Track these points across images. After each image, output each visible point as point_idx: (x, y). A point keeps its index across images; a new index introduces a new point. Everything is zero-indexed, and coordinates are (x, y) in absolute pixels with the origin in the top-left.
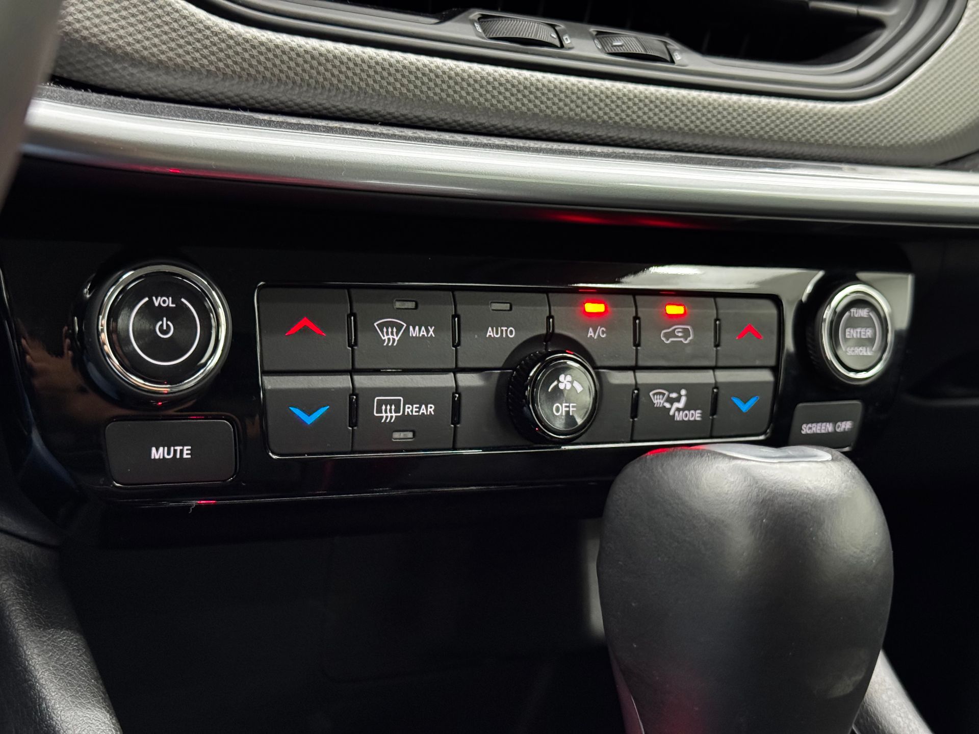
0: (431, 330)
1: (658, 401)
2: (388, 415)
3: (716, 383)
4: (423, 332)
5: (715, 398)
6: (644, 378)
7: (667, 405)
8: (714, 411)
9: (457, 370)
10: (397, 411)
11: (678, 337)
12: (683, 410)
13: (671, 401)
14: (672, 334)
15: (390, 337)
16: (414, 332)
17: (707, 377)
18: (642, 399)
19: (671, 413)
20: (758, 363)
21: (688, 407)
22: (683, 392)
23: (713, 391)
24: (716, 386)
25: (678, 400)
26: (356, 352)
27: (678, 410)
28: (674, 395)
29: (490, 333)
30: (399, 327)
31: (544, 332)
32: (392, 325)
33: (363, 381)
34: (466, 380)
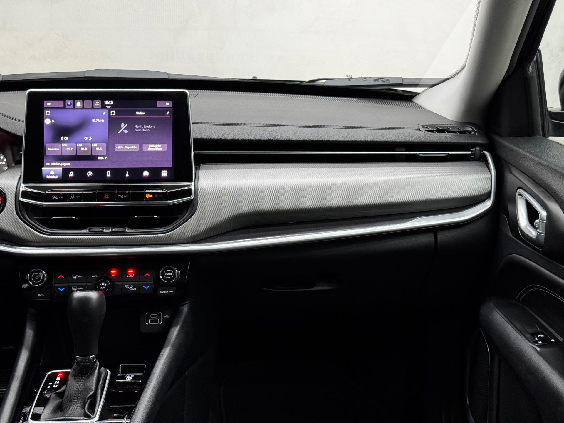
0: (82, 276)
1: (127, 287)
4: (81, 277)
5: (139, 287)
6: (124, 283)
7: (129, 288)
8: (139, 289)
9: (87, 282)
10: (76, 289)
11: (131, 276)
12: (132, 288)
13: (130, 287)
14: (129, 276)
15: (75, 278)
16: (79, 277)
17: (138, 283)
18: (123, 287)
19: (130, 289)
20: (149, 280)
21: (133, 288)
22: (132, 285)
23: (139, 285)
25: (131, 287)
26: (69, 280)
27: (131, 288)
28: (130, 286)
29: (93, 276)
30: (76, 276)
31: (103, 276)
32: (75, 276)
33: (70, 284)
34: (88, 284)
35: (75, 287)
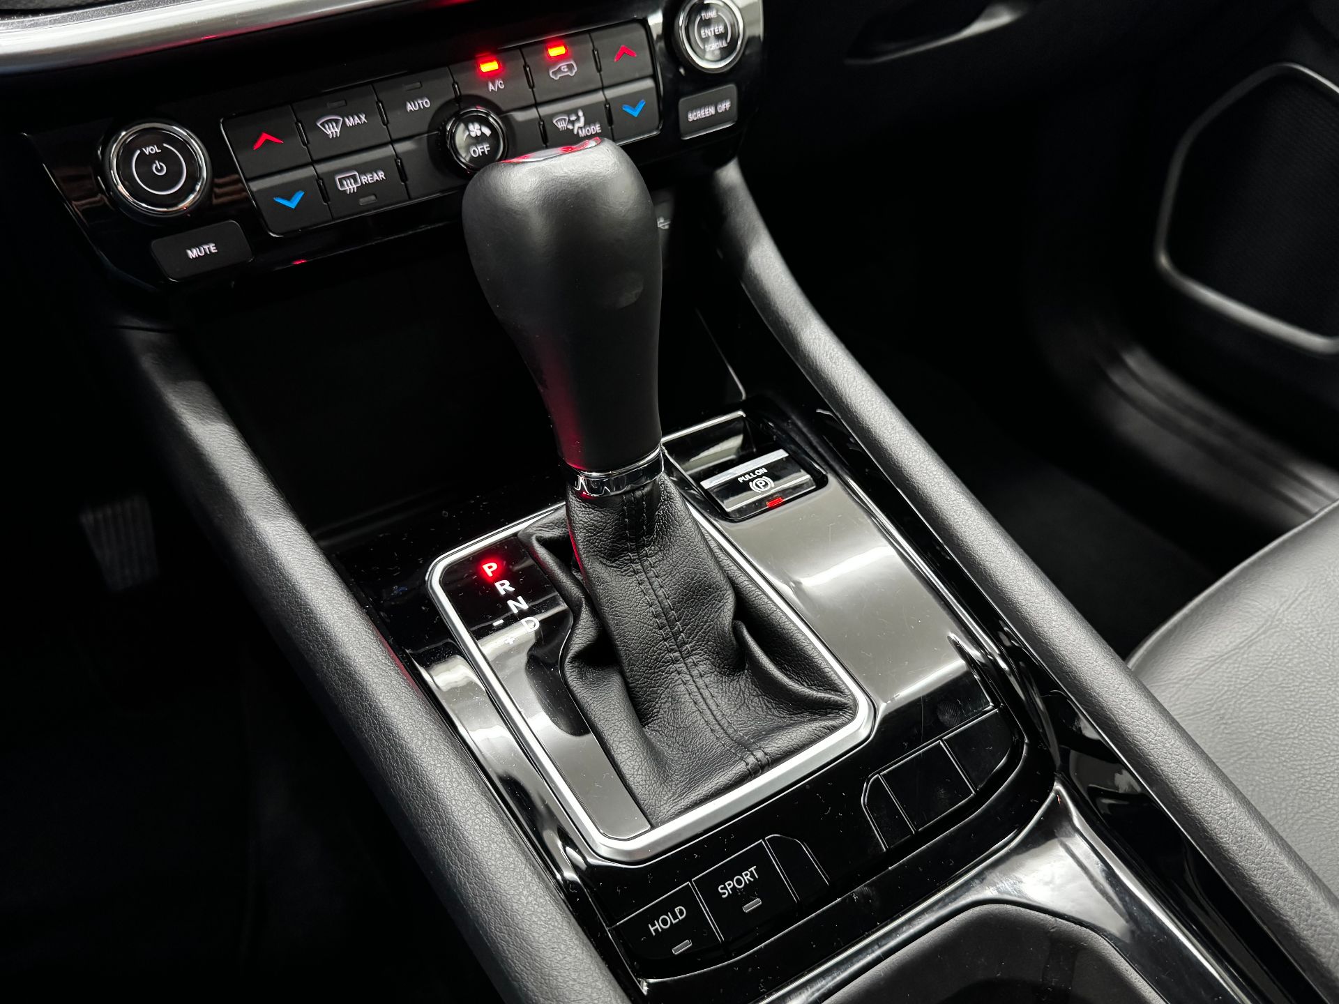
0: (363, 117)
1: (562, 125)
2: (350, 187)
3: (606, 99)
4: (357, 120)
5: (609, 113)
6: (545, 110)
7: (570, 127)
8: (610, 122)
9: (393, 142)
10: (356, 182)
11: (565, 72)
12: (584, 127)
13: (573, 123)
14: (559, 71)
15: (333, 131)
16: (350, 122)
17: (599, 97)
18: (548, 127)
19: (575, 132)
20: (637, 75)
21: (587, 123)
23: (606, 107)
24: (607, 102)
25: (578, 120)
26: (311, 148)
27: (580, 128)
28: (573, 118)
29: (410, 107)
30: (337, 121)
31: (453, 96)
32: (331, 121)
33: (323, 168)
34: (402, 147)
35: (348, 177)
